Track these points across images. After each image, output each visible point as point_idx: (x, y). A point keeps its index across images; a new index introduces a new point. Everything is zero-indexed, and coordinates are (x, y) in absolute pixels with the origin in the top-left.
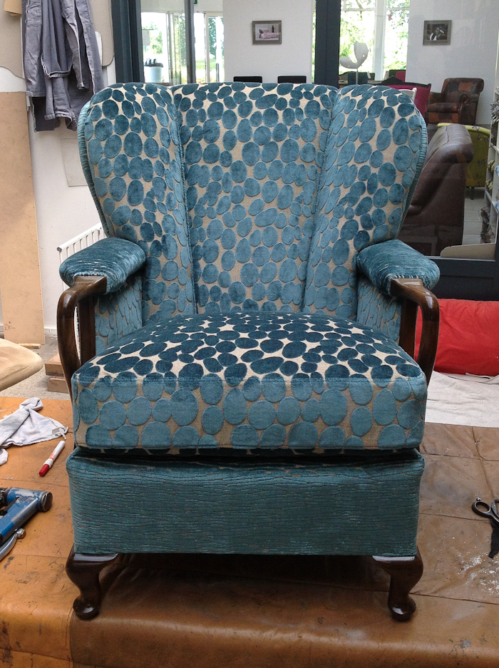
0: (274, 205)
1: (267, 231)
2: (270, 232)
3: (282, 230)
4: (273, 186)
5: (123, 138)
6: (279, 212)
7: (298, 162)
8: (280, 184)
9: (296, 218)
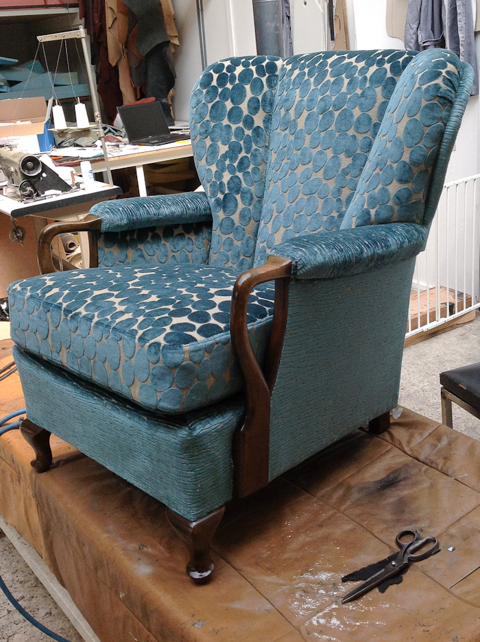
0: (320, 175)
1: (309, 200)
2: (312, 201)
3: (323, 200)
4: (323, 156)
5: (210, 105)
6: (324, 182)
7: (351, 132)
8: (329, 154)
9: (339, 189)
